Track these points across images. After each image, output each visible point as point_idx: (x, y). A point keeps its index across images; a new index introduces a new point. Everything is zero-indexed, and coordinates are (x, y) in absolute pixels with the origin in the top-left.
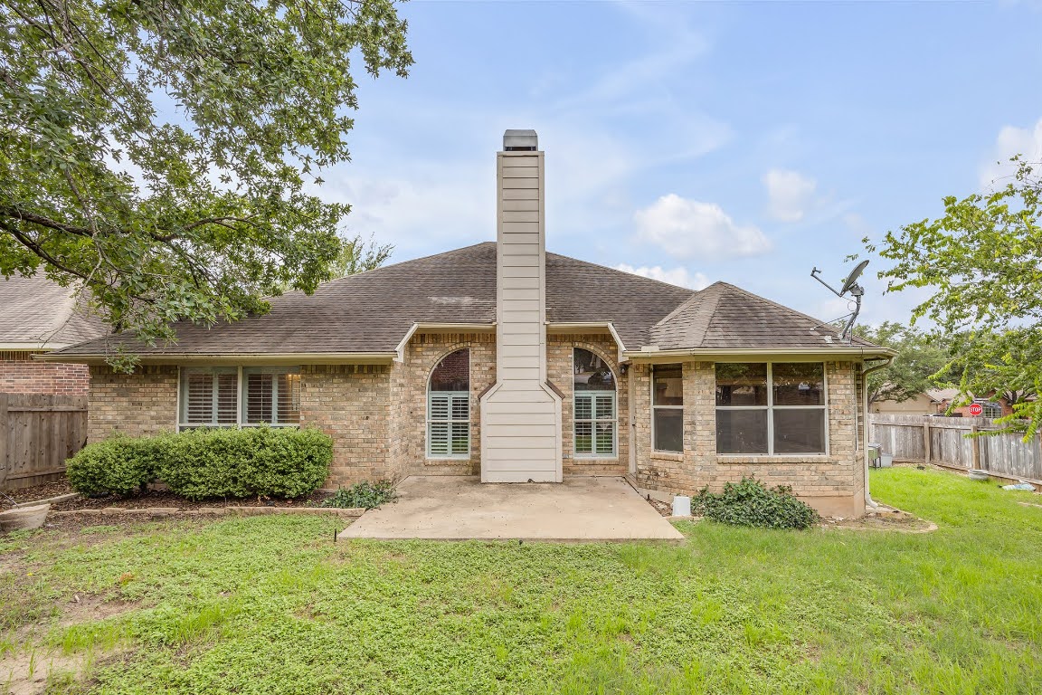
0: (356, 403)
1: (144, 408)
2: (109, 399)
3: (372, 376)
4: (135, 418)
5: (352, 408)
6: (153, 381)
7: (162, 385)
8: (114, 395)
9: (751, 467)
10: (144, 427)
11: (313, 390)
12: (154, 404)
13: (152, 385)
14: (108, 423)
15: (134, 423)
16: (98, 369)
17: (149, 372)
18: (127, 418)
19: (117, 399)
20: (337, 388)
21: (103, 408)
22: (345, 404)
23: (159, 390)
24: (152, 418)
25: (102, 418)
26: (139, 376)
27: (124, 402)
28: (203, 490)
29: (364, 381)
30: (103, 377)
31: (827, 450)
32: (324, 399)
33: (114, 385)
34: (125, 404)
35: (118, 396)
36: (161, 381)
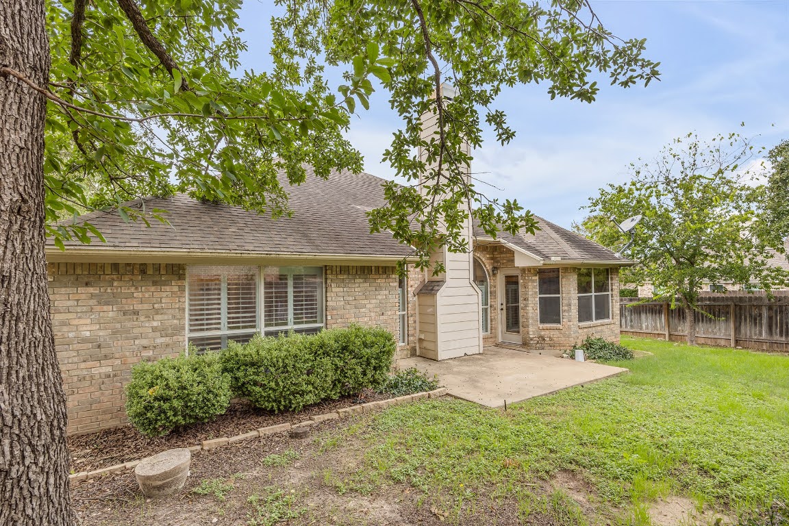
0: (373, 301)
1: (142, 318)
2: (85, 309)
3: (385, 276)
4: (128, 332)
5: (371, 306)
6: (155, 283)
7: (168, 288)
8: (92, 302)
9: (590, 329)
10: (145, 342)
11: (338, 289)
12: (157, 312)
13: (153, 289)
14: (85, 340)
15: (127, 339)
16: (63, 269)
17: (150, 272)
18: (114, 333)
19: (98, 308)
20: (359, 287)
21: (76, 322)
22: (366, 302)
23: (164, 295)
24: (154, 329)
25: (71, 335)
26: (133, 278)
27: (110, 312)
28: (310, 398)
29: (379, 281)
30: (72, 278)
31: (611, 317)
32: (348, 298)
33: (91, 290)
34: (111, 314)
35: (99, 303)
36: (165, 283)
